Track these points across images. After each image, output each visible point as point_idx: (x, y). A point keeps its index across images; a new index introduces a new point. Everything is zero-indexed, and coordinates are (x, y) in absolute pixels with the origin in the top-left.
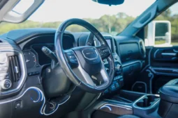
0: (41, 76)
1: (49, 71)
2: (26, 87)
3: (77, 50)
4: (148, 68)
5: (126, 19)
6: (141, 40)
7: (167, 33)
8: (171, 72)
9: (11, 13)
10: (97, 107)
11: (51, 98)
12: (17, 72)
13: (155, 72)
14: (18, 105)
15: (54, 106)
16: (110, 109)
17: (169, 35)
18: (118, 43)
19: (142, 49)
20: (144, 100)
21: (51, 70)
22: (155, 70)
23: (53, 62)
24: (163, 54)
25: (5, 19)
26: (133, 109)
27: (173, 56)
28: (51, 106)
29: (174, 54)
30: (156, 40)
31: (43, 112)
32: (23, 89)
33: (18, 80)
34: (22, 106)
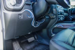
4: (70, 17)
13: (73, 18)
14: (20, 16)
32: (23, 9)
33: (20, 3)
34: (22, 18)
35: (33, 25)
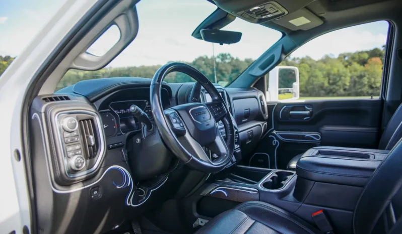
0: (127, 148)
1: (138, 140)
2: (106, 167)
3: (182, 109)
4: (271, 133)
5: (229, 63)
6: (260, 94)
7: (294, 84)
8: (303, 137)
9: (84, 56)
10: (205, 192)
11: (141, 181)
12: (93, 143)
13: (281, 138)
14: (95, 192)
15: (145, 193)
16: (226, 195)
17: (296, 85)
18: (231, 98)
19: (263, 107)
20: (273, 178)
21: (142, 140)
22: (281, 135)
23: (144, 127)
24: (291, 112)
25: (75, 66)
26: (259, 191)
27: (305, 115)
28: (141, 193)
29: (307, 112)
30: (280, 93)
31: (129, 203)
32: (101, 169)
33: (94, 156)
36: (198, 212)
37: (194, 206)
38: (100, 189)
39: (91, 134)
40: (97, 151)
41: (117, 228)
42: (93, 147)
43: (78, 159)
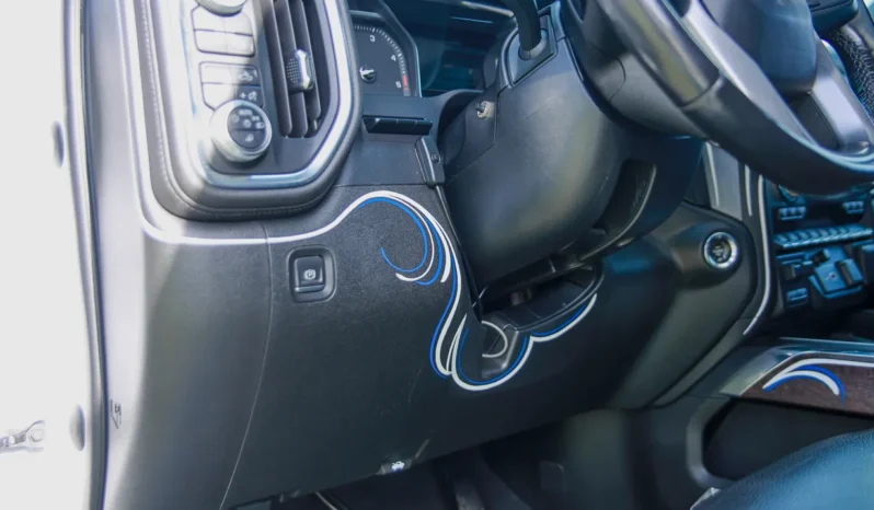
10: (742, 383)
12: (306, 81)
14: (310, 274)
15: (508, 346)
16: (835, 389)
32: (339, 193)
33: (311, 133)
34: (328, 289)
35: (448, 369)
36: (710, 463)
37: (694, 440)
38: (328, 263)
39: (301, 46)
40: (321, 119)
41: (399, 471)
42: (309, 94)
43: (242, 112)
